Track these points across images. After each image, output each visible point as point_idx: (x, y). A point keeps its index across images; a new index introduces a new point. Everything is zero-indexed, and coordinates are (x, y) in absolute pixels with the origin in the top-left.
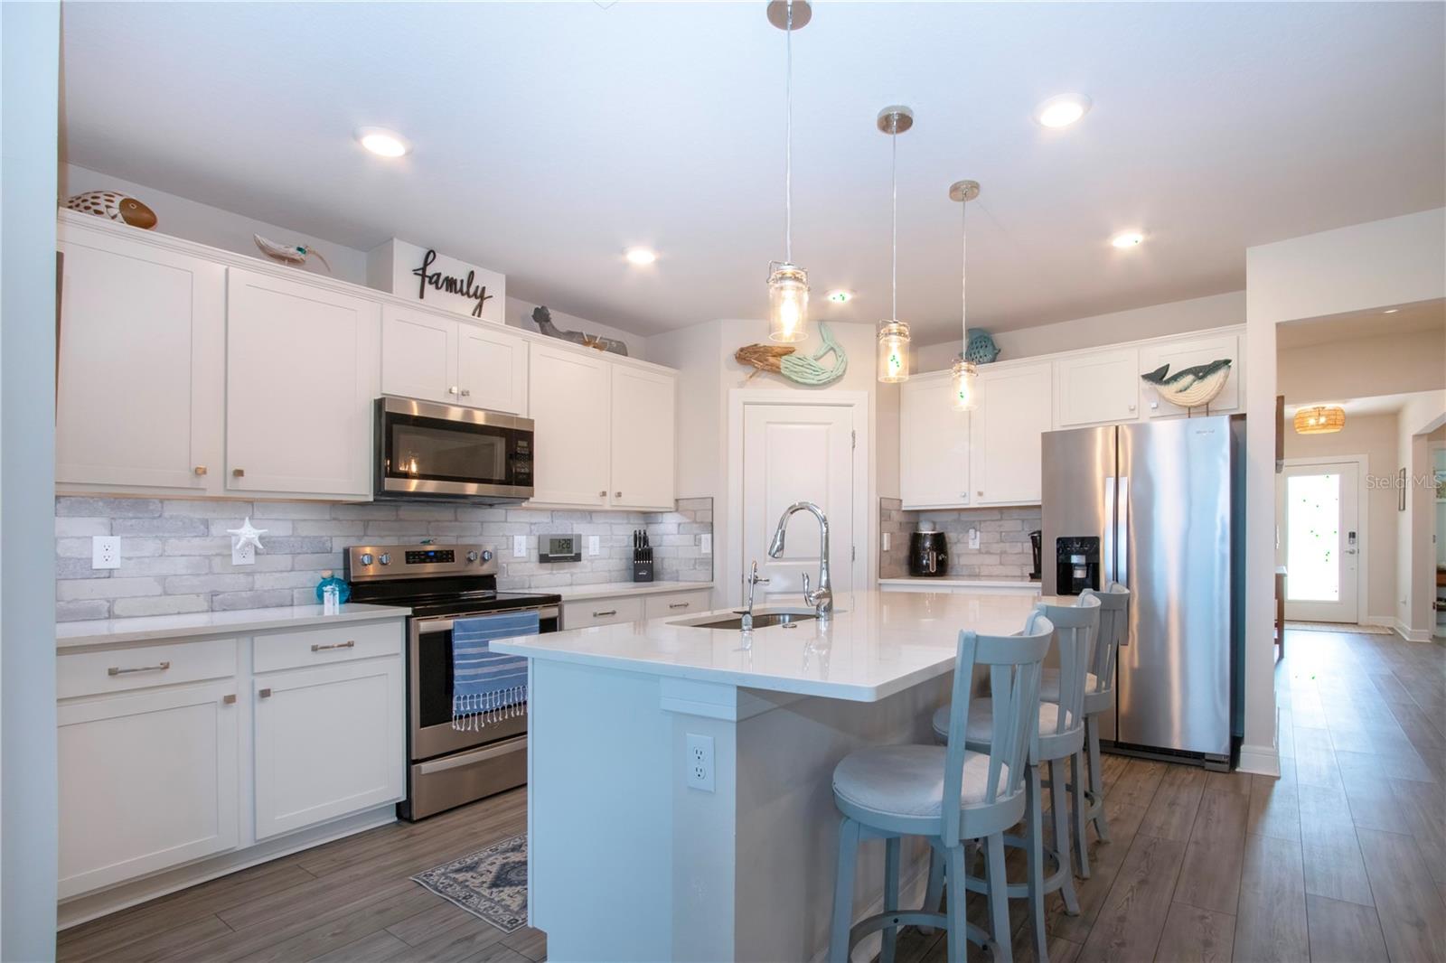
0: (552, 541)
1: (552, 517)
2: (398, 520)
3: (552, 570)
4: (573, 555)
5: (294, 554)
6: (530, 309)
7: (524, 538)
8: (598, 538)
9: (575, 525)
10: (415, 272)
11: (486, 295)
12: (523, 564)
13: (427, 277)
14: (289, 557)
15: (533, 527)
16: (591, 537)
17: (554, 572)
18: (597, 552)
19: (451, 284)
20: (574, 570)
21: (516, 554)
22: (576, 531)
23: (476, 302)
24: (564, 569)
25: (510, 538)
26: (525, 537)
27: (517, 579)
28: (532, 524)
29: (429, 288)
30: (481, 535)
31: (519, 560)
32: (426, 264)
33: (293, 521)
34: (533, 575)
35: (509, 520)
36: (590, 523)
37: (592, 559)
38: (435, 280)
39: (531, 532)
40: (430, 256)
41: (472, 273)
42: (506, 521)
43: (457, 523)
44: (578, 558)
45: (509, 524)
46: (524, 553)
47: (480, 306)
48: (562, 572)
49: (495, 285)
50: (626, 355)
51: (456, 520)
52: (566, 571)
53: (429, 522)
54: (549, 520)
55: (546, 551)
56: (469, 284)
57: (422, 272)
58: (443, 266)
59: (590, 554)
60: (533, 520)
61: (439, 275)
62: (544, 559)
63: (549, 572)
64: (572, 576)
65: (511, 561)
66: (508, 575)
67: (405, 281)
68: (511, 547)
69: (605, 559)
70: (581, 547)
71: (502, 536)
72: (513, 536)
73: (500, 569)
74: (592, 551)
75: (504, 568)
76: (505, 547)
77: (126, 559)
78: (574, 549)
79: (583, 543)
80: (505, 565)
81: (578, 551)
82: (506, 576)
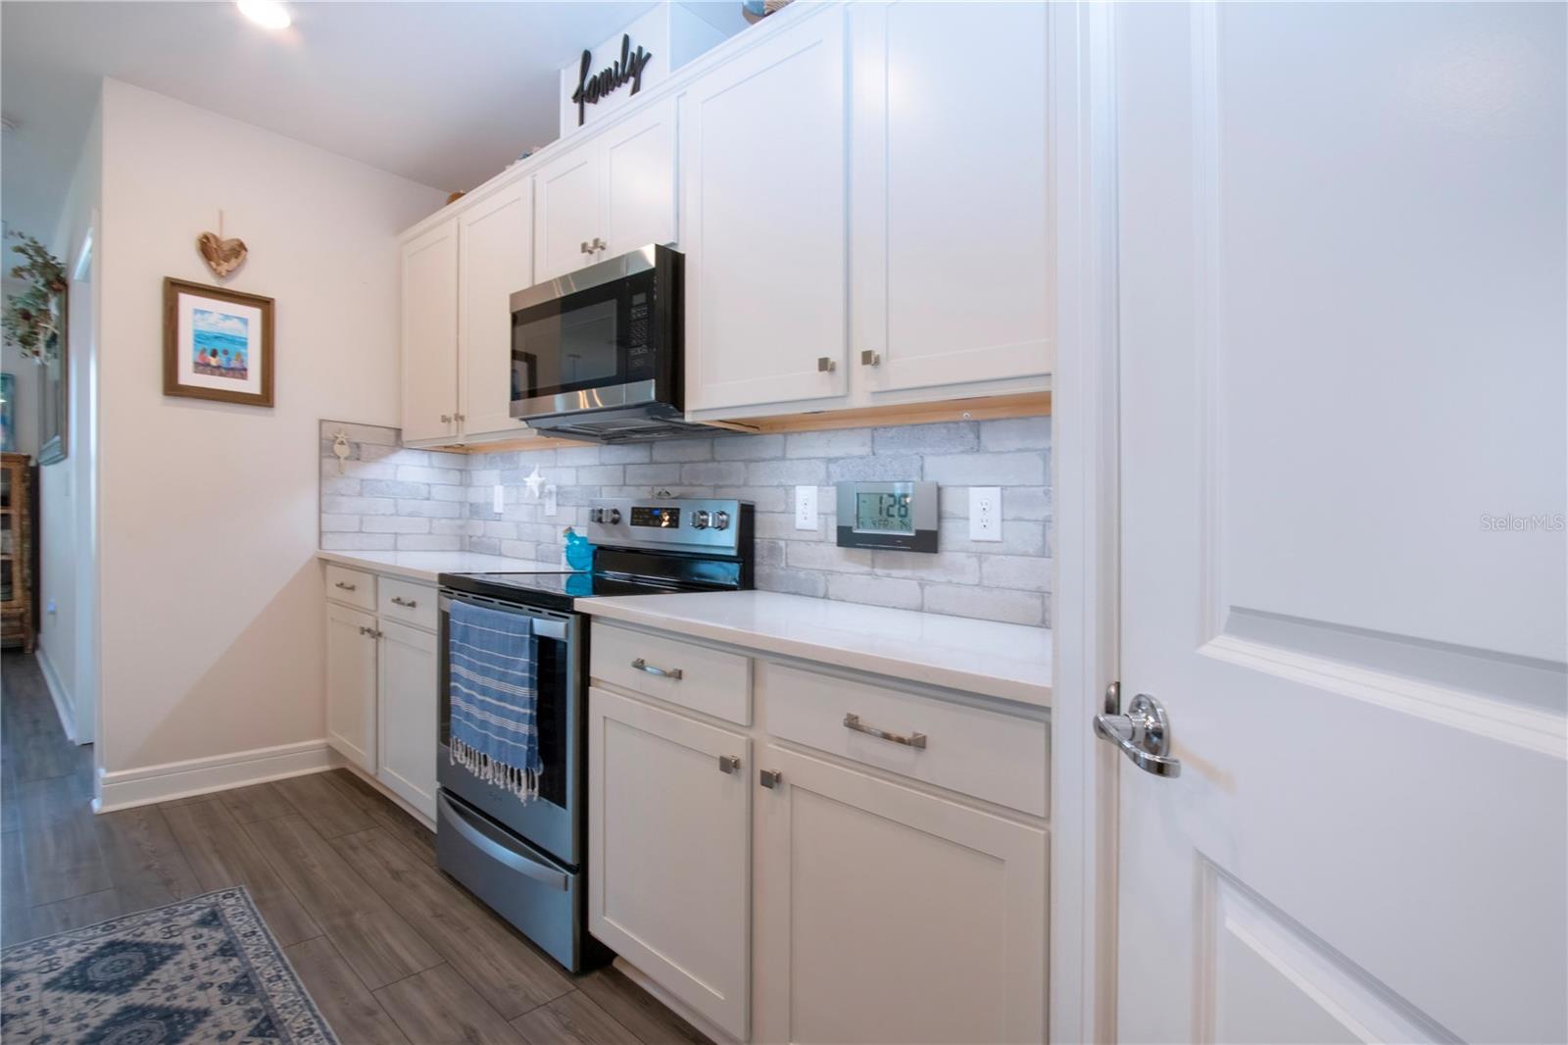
0: (862, 499)
1: (873, 441)
2: (651, 462)
3: (873, 567)
4: (912, 534)
5: (578, 506)
7: (814, 491)
8: (996, 494)
9: (929, 461)
10: (575, 98)
11: (645, 58)
12: (812, 544)
13: (586, 94)
14: (575, 508)
15: (833, 467)
16: (974, 492)
17: (879, 571)
18: (995, 534)
19: (607, 82)
20: (924, 574)
21: (801, 522)
22: (933, 476)
23: (633, 79)
24: (902, 567)
25: (788, 489)
26: (815, 488)
27: (802, 575)
28: (830, 460)
30: (745, 485)
31: (807, 536)
32: (583, 78)
33: (577, 468)
34: (831, 572)
35: (788, 456)
36: (977, 449)
37: (981, 553)
38: (592, 94)
39: (829, 475)
40: (586, 63)
41: (626, 41)
42: (783, 458)
43: (715, 465)
44: (927, 542)
45: (788, 462)
46: (813, 523)
47: (638, 80)
48: (894, 573)
51: (713, 460)
52: (908, 573)
53: (684, 464)
54: (865, 450)
55: (851, 522)
56: (624, 64)
57: (580, 95)
59: (973, 535)
60: (835, 452)
61: (594, 82)
62: (847, 538)
63: (866, 569)
64: (921, 586)
65: (795, 536)
66: (787, 566)
68: (790, 510)
69: (1025, 555)
70: (940, 517)
71: (778, 486)
72: (794, 486)
73: (774, 550)
74: (976, 531)
75: (781, 549)
76: (782, 507)
77: (506, 505)
78: (921, 521)
79: (949, 506)
80: (782, 544)
81: (931, 527)
82: (783, 565)
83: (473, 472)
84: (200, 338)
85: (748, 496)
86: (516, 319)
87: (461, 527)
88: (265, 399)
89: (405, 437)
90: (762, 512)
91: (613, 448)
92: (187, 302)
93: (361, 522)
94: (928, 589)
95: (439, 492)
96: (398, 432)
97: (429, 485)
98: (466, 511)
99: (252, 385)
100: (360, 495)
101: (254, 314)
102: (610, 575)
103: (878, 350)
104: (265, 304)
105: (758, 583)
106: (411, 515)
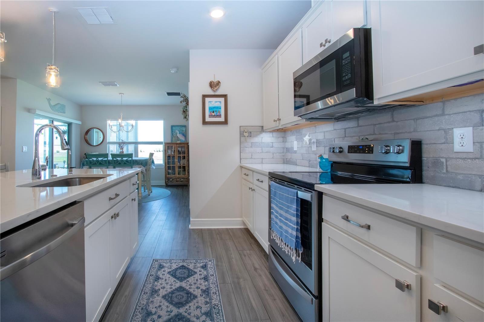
2: (358, 126)
14: (324, 148)
21: (457, 147)
25: (448, 132)
26: (471, 128)
27: (460, 177)
30: (415, 131)
31: (463, 156)
33: (324, 132)
35: (446, 112)
42: (443, 114)
43: (394, 123)
45: (447, 117)
51: (393, 121)
53: (375, 125)
65: (454, 156)
66: (447, 172)
68: (449, 141)
71: (439, 130)
72: (453, 129)
73: (437, 163)
75: (443, 163)
76: (443, 141)
77: (298, 148)
80: (443, 160)
82: (445, 171)
83: (287, 138)
84: (211, 108)
85: (416, 137)
87: (283, 156)
88: (225, 122)
89: (264, 128)
90: (427, 144)
91: (340, 123)
92: (209, 99)
93: (252, 155)
95: (275, 145)
96: (262, 127)
97: (272, 143)
98: (285, 150)
99: (222, 119)
100: (251, 147)
101: (221, 99)
102: (340, 173)
104: (225, 96)
105: (424, 179)
106: (267, 152)
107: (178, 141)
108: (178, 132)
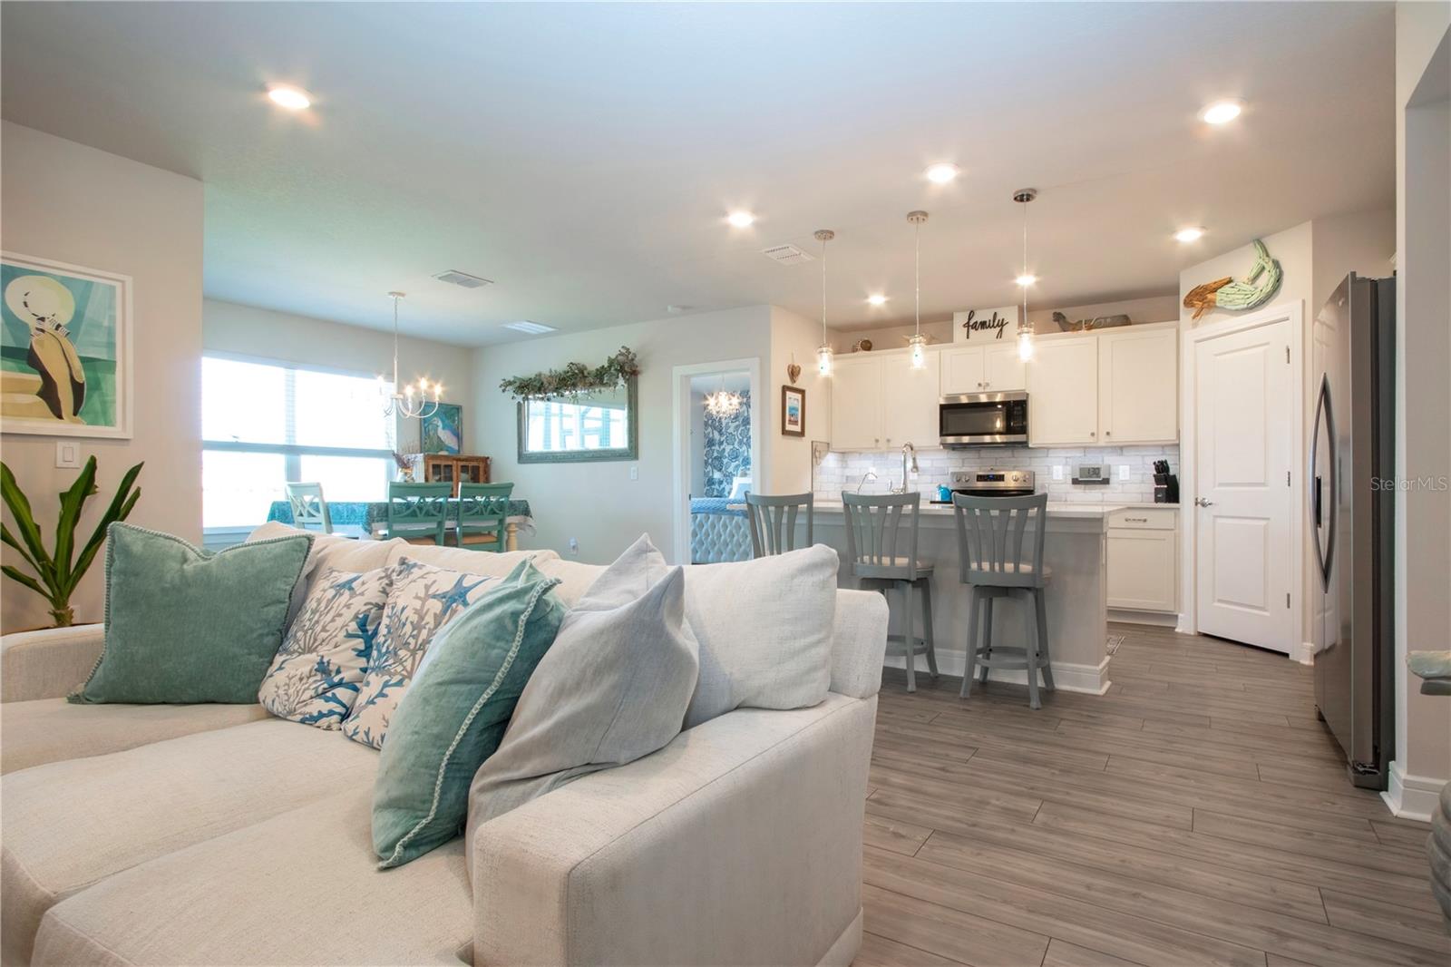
0: (1081, 469)
1: (1084, 451)
3: (1086, 490)
4: (1102, 480)
5: (932, 475)
6: (1049, 314)
7: (1060, 467)
8: (1128, 467)
9: (1104, 458)
10: (964, 326)
11: (1005, 322)
12: (1062, 486)
13: (971, 326)
15: (1068, 459)
16: (1121, 467)
18: (1128, 478)
19: (983, 325)
20: (1102, 491)
21: (1055, 478)
22: (1106, 463)
23: (998, 329)
24: (1094, 489)
25: (1050, 467)
26: (1062, 466)
27: (1055, 495)
28: (1067, 457)
29: (972, 331)
30: (1030, 465)
31: (1058, 481)
32: (970, 319)
34: (1068, 492)
35: (1050, 455)
36: (1122, 455)
37: (1123, 483)
38: (975, 327)
39: (1067, 462)
40: (971, 314)
41: (995, 313)
42: (1048, 456)
44: (1106, 481)
45: (1049, 458)
46: (1061, 478)
47: (1001, 330)
49: (1010, 315)
50: (1130, 324)
51: (1013, 457)
52: (1097, 491)
53: (996, 458)
54: (1082, 455)
55: (1077, 476)
56: (994, 321)
57: (967, 325)
58: (978, 318)
59: (1120, 479)
60: (1069, 455)
61: (976, 322)
62: (1075, 482)
63: (1082, 493)
64: (1103, 494)
65: (1053, 482)
66: (1049, 492)
67: (959, 332)
69: (1136, 484)
70: (1110, 474)
71: (1046, 466)
73: (1043, 487)
74: (1121, 477)
75: (1046, 487)
76: (1049, 473)
78: (1103, 475)
79: (1113, 469)
80: (1047, 485)
81: (1107, 477)
83: (849, 462)
84: (791, 409)
86: (943, 407)
88: (802, 434)
90: (1037, 474)
91: (953, 452)
92: (789, 394)
93: (820, 485)
94: (1105, 496)
96: (830, 445)
99: (798, 428)
100: (820, 471)
101: (799, 396)
103: (1110, 431)
104: (802, 392)
107: (441, 450)
108: (440, 424)
